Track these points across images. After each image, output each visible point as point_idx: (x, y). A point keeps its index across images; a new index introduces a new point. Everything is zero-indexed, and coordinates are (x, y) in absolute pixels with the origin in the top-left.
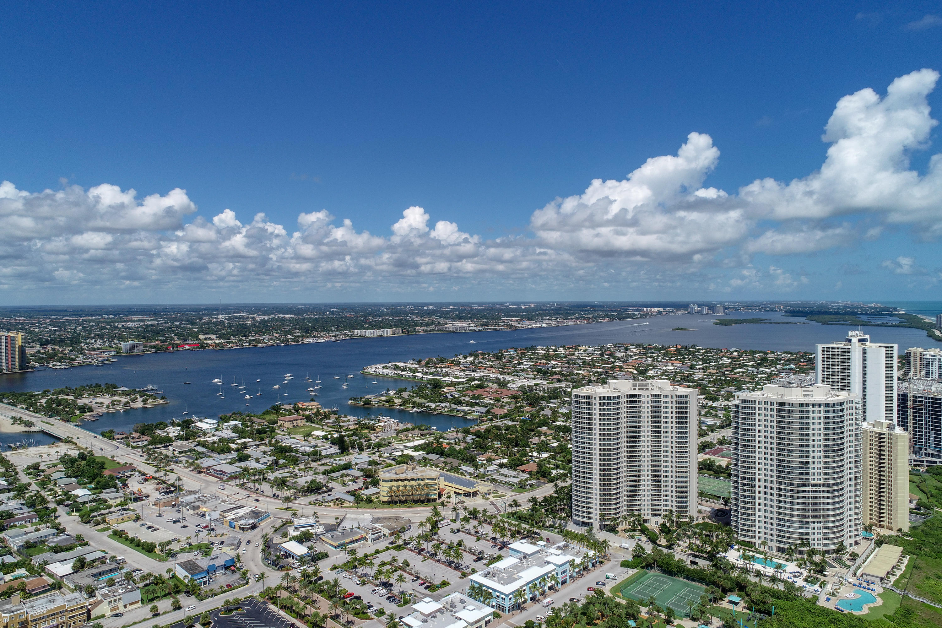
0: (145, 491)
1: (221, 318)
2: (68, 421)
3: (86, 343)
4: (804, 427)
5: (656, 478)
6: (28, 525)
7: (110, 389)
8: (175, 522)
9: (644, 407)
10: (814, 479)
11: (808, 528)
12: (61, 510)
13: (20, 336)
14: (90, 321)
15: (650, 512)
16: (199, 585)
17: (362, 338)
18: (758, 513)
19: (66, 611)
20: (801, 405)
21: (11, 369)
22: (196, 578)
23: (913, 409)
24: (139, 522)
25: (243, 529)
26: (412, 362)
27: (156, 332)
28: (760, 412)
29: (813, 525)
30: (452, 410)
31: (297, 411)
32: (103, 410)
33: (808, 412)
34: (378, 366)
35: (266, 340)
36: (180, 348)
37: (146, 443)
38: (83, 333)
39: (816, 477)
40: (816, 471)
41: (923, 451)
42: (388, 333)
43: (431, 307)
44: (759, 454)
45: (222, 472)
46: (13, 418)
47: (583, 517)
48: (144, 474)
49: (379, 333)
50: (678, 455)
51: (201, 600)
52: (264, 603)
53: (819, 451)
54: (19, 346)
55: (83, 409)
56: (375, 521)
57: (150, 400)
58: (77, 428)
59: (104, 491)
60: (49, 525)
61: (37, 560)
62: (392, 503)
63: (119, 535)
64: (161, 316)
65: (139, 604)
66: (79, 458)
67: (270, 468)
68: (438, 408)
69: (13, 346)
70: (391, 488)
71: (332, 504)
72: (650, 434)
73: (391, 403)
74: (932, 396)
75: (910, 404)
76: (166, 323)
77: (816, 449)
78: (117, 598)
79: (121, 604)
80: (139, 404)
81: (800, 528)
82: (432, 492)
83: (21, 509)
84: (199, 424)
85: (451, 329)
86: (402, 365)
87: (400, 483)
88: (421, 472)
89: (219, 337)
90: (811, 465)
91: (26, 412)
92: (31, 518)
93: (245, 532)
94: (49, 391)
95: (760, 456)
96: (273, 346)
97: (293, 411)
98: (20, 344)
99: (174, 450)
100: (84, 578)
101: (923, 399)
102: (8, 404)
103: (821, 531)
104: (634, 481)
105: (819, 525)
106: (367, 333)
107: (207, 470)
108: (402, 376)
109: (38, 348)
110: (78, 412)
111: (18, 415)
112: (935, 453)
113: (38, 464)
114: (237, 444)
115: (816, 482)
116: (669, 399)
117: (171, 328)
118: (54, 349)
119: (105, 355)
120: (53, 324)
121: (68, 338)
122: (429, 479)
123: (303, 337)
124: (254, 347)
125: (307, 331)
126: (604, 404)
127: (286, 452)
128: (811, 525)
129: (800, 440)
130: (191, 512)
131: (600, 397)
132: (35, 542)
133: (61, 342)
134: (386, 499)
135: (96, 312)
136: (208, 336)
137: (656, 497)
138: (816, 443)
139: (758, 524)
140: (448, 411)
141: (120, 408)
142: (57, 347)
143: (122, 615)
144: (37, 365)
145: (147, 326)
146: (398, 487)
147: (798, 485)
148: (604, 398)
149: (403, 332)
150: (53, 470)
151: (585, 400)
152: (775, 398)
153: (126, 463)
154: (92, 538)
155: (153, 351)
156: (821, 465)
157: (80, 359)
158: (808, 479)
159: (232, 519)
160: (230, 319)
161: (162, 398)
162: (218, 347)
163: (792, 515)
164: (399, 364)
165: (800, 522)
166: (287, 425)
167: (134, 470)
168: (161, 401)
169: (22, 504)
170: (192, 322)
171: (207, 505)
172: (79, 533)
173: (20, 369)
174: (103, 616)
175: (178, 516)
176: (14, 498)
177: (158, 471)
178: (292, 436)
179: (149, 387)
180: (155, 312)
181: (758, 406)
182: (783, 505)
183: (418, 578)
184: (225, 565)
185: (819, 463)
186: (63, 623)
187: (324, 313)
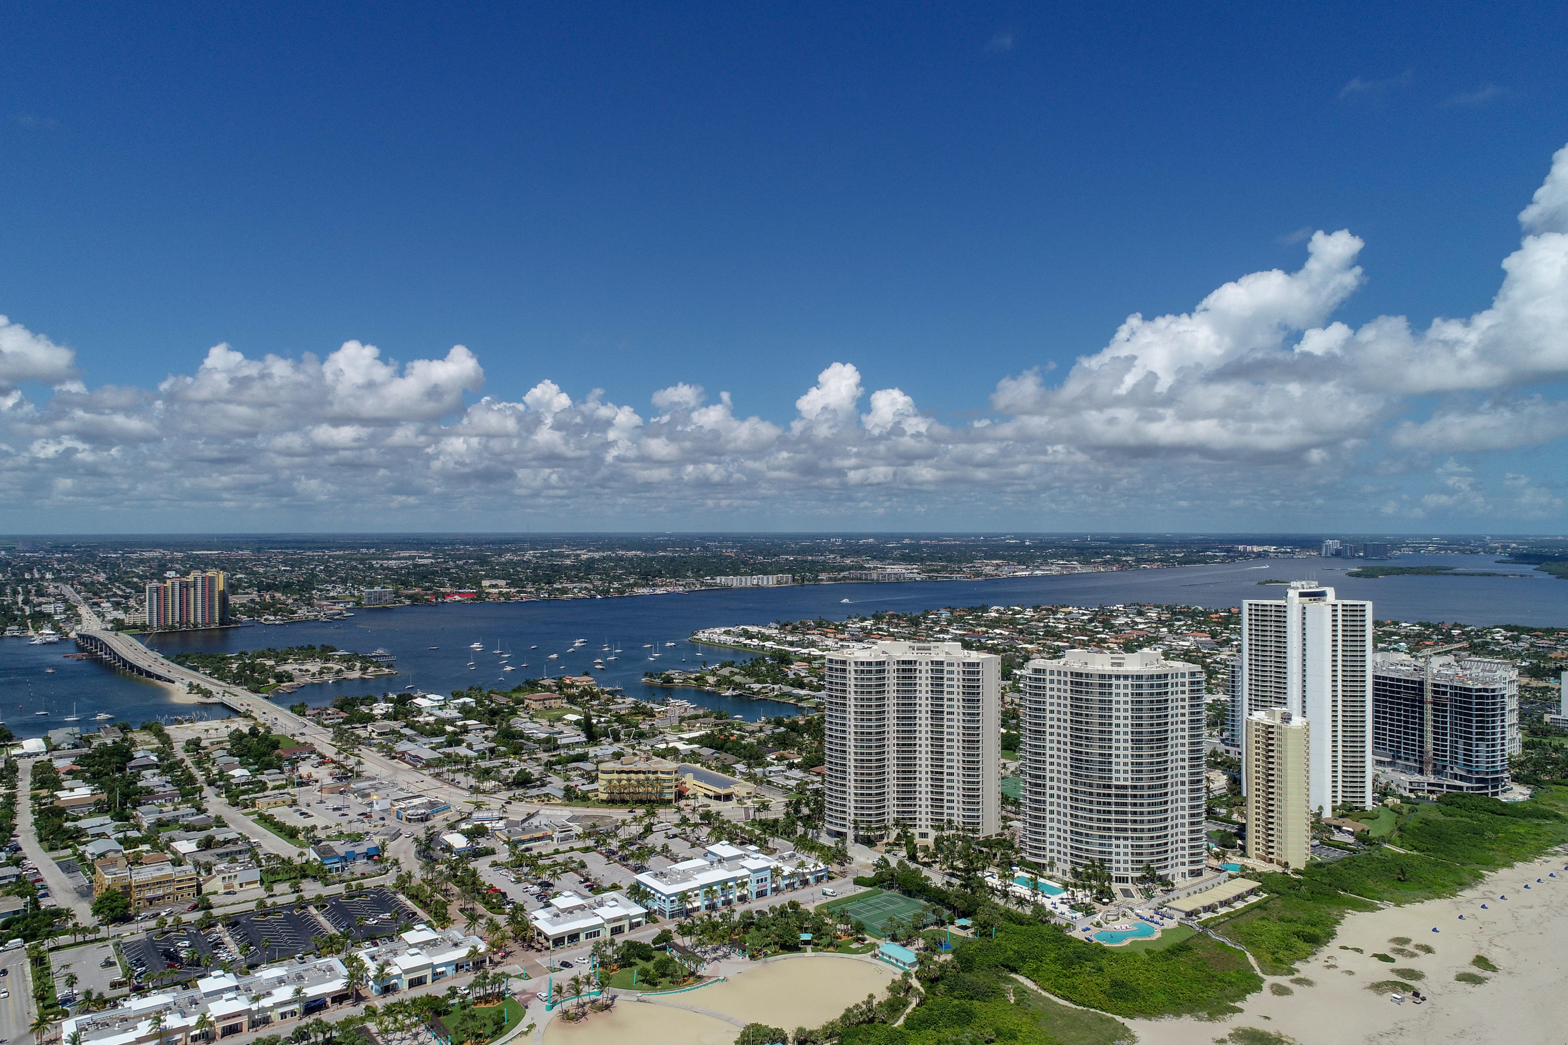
0: (315, 776)
1: (529, 555)
2: (256, 691)
3: (321, 590)
4: (1106, 707)
5: (938, 776)
6: (169, 804)
7: (325, 653)
8: (334, 809)
9: (920, 678)
10: (1118, 779)
11: (1110, 845)
12: (208, 791)
13: (221, 576)
14: (338, 557)
15: (929, 823)
16: (330, 871)
17: (728, 589)
18: (1048, 824)
19: (174, 880)
20: (1102, 676)
21: (209, 624)
22: (326, 862)
23: (1435, 704)
24: (294, 808)
25: (409, 820)
26: (773, 625)
27: (424, 575)
28: (1052, 686)
29: (1117, 842)
30: (784, 695)
31: (560, 688)
32: (308, 679)
33: (1110, 685)
34: (717, 630)
35: (576, 590)
36: (448, 600)
37: (341, 720)
38: (322, 575)
39: (1122, 775)
40: (1122, 768)
41: (1448, 770)
42: (770, 581)
43: (871, 540)
44: (1050, 743)
45: (417, 758)
46: (190, 685)
47: (836, 824)
48: (323, 757)
49: (755, 582)
50: (966, 745)
51: (326, 885)
52: (395, 893)
53: (1126, 741)
54: (219, 592)
55: (280, 678)
56: (573, 819)
57: (371, 669)
58: (265, 701)
59: (265, 772)
60: (189, 805)
61: (164, 836)
62: (611, 802)
63: (266, 820)
64: (443, 551)
65: (258, 885)
66: (250, 733)
67: (482, 755)
68: (763, 691)
69: (212, 590)
70: (610, 781)
71: (535, 801)
72: (929, 715)
73: (700, 683)
74: (1460, 685)
75: (1429, 696)
76: (445, 562)
77: (1122, 737)
78: (233, 874)
79: (236, 883)
80: (356, 674)
81: (1101, 844)
82: (666, 791)
83: (164, 786)
84: (418, 701)
85: (875, 576)
86: (753, 629)
87: (624, 776)
88: (656, 763)
89: (509, 585)
90: (1114, 759)
91: (209, 679)
92: (173, 796)
93: (412, 823)
94: (246, 654)
95: (1052, 745)
96: (584, 598)
97: (554, 688)
98: (221, 588)
99: (373, 731)
100: (206, 857)
101: (1448, 690)
102: (190, 668)
103: (1129, 850)
104: (909, 778)
105: (1126, 842)
106: (734, 581)
107: (402, 756)
108: (745, 645)
109: (255, 595)
110: (272, 681)
111: (195, 682)
112: (1463, 773)
113: (199, 739)
114: (455, 726)
115: (1122, 783)
116: (955, 668)
117: (449, 569)
118: (273, 597)
119: (340, 607)
120: (285, 563)
121: (299, 581)
122: (662, 773)
123: (636, 585)
124: (556, 600)
125: (647, 575)
126: (862, 671)
127: (514, 737)
128: (1114, 842)
129: (1101, 724)
130: (360, 800)
131: (856, 663)
132: (169, 821)
133: (286, 588)
134: (604, 796)
135: (352, 543)
136: (494, 582)
137: (937, 803)
138: (1122, 729)
139: (1048, 839)
140: (776, 696)
141: (330, 678)
142: (278, 595)
143: (235, 893)
144: (245, 618)
145: (416, 566)
146: (620, 780)
147: (1099, 786)
148: (862, 663)
149: (794, 580)
150: (216, 747)
151: (839, 667)
152: (1077, 667)
153: (306, 743)
154: (233, 821)
155: (408, 602)
156: (1129, 760)
157: (302, 612)
158: (1110, 778)
159: (401, 809)
160: (542, 556)
161: (388, 667)
162: (502, 599)
163: (1091, 828)
164: (750, 628)
165: (1101, 837)
166: (534, 705)
167: (313, 751)
168: (387, 671)
169: (167, 782)
170: (483, 561)
171: (380, 792)
172: (219, 814)
173: (221, 624)
174: (215, 893)
175: (339, 804)
176: (160, 775)
177: (339, 753)
178: (535, 720)
179: (380, 651)
180: (433, 544)
181: (1048, 677)
182: (1080, 813)
183: (587, 880)
184: (367, 853)
185: (1126, 756)
186: (170, 894)
187: (691, 549)
